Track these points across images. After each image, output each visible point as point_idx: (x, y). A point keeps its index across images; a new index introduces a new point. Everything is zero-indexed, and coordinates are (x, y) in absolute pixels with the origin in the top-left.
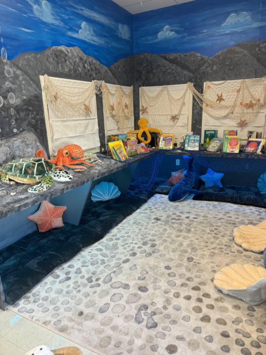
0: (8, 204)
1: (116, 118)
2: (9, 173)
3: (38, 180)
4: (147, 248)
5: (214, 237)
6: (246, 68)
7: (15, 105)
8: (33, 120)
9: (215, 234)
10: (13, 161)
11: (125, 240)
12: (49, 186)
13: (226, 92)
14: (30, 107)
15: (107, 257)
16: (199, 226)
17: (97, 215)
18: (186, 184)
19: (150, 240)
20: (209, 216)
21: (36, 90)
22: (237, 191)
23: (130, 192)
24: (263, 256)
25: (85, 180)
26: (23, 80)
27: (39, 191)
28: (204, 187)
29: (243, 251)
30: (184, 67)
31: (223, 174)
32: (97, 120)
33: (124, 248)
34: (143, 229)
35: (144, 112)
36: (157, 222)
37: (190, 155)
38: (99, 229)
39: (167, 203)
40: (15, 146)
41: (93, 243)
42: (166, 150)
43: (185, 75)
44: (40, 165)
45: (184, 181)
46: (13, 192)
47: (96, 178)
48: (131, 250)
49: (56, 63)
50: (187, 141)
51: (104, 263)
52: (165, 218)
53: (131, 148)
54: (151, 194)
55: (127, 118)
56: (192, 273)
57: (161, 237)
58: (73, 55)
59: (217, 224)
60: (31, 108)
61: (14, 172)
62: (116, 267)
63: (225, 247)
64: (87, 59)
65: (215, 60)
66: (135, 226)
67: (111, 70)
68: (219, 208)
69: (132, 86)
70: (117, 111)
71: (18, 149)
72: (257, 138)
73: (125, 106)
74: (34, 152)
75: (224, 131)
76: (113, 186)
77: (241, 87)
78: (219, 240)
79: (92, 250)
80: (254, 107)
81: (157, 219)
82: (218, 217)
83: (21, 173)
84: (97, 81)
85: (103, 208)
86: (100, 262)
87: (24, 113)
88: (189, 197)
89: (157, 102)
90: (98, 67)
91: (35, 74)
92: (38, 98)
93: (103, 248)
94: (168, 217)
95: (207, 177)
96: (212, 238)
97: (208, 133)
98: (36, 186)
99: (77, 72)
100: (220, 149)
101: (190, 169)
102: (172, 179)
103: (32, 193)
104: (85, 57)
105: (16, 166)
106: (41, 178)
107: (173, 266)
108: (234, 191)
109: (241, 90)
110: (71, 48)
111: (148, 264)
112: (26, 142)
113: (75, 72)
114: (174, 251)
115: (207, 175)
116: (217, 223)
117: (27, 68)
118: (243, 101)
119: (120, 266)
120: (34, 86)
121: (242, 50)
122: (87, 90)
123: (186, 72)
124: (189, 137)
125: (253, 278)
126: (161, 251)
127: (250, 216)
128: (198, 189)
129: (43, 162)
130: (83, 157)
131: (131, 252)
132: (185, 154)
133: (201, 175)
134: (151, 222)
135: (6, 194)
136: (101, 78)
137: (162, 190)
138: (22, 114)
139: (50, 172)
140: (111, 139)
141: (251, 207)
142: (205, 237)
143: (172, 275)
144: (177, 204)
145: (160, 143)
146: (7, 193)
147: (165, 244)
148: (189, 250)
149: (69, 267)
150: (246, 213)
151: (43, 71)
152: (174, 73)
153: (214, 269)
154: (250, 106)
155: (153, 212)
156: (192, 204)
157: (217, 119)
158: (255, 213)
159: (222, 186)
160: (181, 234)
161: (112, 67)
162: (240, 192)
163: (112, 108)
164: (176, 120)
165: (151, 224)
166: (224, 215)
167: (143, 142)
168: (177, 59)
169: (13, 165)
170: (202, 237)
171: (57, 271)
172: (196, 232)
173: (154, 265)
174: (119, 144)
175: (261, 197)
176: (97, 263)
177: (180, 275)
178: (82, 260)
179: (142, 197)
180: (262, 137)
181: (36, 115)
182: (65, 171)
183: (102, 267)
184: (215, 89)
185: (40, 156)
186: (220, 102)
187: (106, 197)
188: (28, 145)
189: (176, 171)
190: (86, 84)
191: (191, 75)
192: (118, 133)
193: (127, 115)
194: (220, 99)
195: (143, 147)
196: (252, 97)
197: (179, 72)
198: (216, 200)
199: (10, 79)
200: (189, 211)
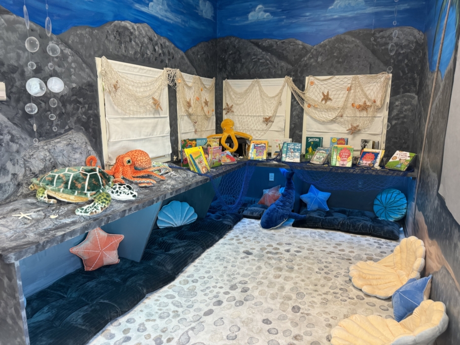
0: (47, 231)
1: (193, 117)
2: (49, 187)
3: (89, 198)
4: (237, 294)
5: (325, 278)
6: (358, 62)
7: (60, 95)
8: (84, 116)
9: (325, 273)
10: (55, 170)
11: (205, 283)
12: (105, 207)
13: (333, 89)
14: (80, 98)
15: (182, 307)
16: (304, 263)
17: (166, 247)
18: (284, 205)
19: (240, 283)
20: (315, 248)
21: (90, 76)
22: (348, 216)
23: (209, 215)
24: (391, 303)
25: (155, 199)
26: (72, 62)
27: (92, 213)
28: (305, 210)
29: (364, 297)
30: (281, 57)
31: (329, 194)
32: (168, 118)
33: (205, 295)
34: (229, 267)
35: (228, 112)
36: (248, 257)
37: (289, 168)
38: (169, 267)
39: (259, 231)
40: (57, 150)
41: (161, 287)
42: (258, 161)
43: (282, 67)
44: (94, 177)
45: (281, 201)
46: (54, 215)
47: (168, 197)
48: (215, 297)
49: (118, 42)
50: (285, 149)
51: (179, 316)
52: (257, 251)
53: (213, 157)
54: (237, 219)
55: (207, 118)
56: (300, 329)
57: (254, 278)
58: (140, 34)
59: (327, 260)
60: (81, 100)
61: (56, 186)
62: (195, 322)
63: (341, 292)
64: (158, 40)
65: (320, 49)
66: (218, 262)
67: (188, 56)
68: (327, 238)
69: (214, 78)
70: (194, 109)
71: (61, 154)
72: (373, 148)
73: (204, 102)
74: (84, 159)
75: (332, 138)
76: (187, 207)
77: (352, 84)
78: (331, 281)
79: (160, 297)
80: (369, 109)
81: (248, 253)
82: (328, 250)
83: (66, 187)
84: (170, 69)
85: (174, 237)
86: (172, 314)
87: (72, 106)
88: (287, 223)
89: (246, 99)
90: (172, 51)
91: (90, 56)
92: (92, 87)
93: (176, 295)
94: (262, 249)
95: (309, 197)
96: (322, 279)
97: (310, 140)
98: (87, 206)
99: (145, 56)
100: (328, 161)
101: (289, 186)
102: (264, 199)
103: (82, 216)
104: (156, 38)
105: (59, 178)
106: (95, 194)
107: (274, 319)
108: (345, 216)
109: (352, 88)
110: (138, 25)
111: (239, 317)
112: (72, 144)
113: (143, 55)
114: (274, 297)
115: (309, 194)
116: (327, 258)
117: (79, 46)
118: (355, 102)
119: (201, 320)
120: (87, 70)
121: (353, 39)
122: (156, 80)
123: (283, 64)
124: (288, 145)
125: (383, 335)
126: (256, 298)
127: (368, 249)
128: (299, 213)
129: (97, 172)
130: (150, 167)
131: (215, 300)
132: (283, 166)
133: (302, 194)
134: (239, 257)
135: (43, 217)
136: (175, 65)
137: (252, 213)
138: (70, 108)
139: (107, 187)
140: (187, 144)
141: (368, 238)
142: (314, 277)
143: (273, 331)
144: (272, 232)
145: (251, 151)
146: (45, 215)
147: (260, 288)
148: (294, 296)
149: (128, 321)
150: (363, 246)
151: (100, 52)
152: (268, 64)
153: (329, 323)
154: (364, 108)
155: (242, 243)
156: (292, 232)
157: (323, 123)
158: (374, 246)
159: (328, 210)
160: (280, 273)
161: (190, 52)
162: (352, 217)
163: (189, 105)
164: (270, 124)
165: (239, 260)
166: (335, 247)
167: (228, 149)
168: (273, 46)
169: (55, 176)
170: (308, 278)
171: (111, 328)
172: (300, 271)
173: (248, 318)
174: (198, 151)
175: (380, 224)
176: (168, 316)
177: (284, 332)
178: (146, 311)
179: (226, 223)
180: (379, 148)
181: (88, 110)
182: (128, 186)
183: (175, 322)
184: (320, 86)
185: (91, 165)
186: (326, 102)
187: (178, 223)
188: (75, 149)
189: (269, 188)
190: (155, 72)
191: (290, 67)
192: (196, 137)
193: (207, 114)
194: (326, 98)
195: (228, 156)
196: (367, 97)
197: (275, 63)
198: (323, 228)
199: (55, 59)
200: (288, 242)
